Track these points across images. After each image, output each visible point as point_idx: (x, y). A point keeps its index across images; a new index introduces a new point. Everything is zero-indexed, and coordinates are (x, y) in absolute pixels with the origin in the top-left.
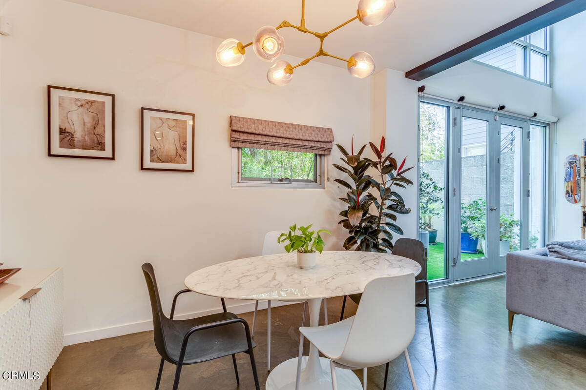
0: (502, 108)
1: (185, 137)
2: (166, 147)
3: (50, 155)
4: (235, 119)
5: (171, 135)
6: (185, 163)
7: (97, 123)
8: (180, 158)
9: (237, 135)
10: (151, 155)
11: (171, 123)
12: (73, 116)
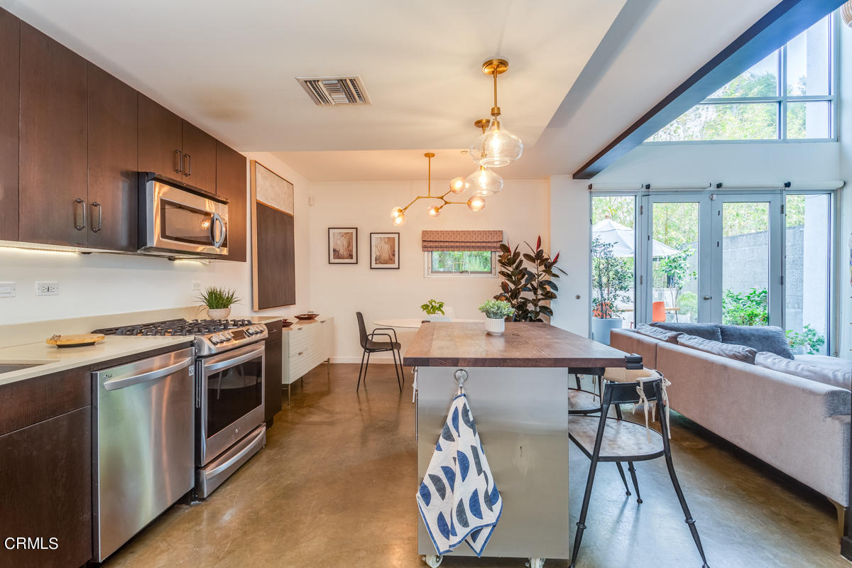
0: (719, 186)
1: (394, 248)
2: (384, 255)
3: (330, 263)
4: (425, 233)
5: (387, 247)
6: (394, 263)
7: (349, 244)
8: (391, 260)
9: (426, 244)
10: (376, 260)
11: (386, 240)
12: (339, 242)
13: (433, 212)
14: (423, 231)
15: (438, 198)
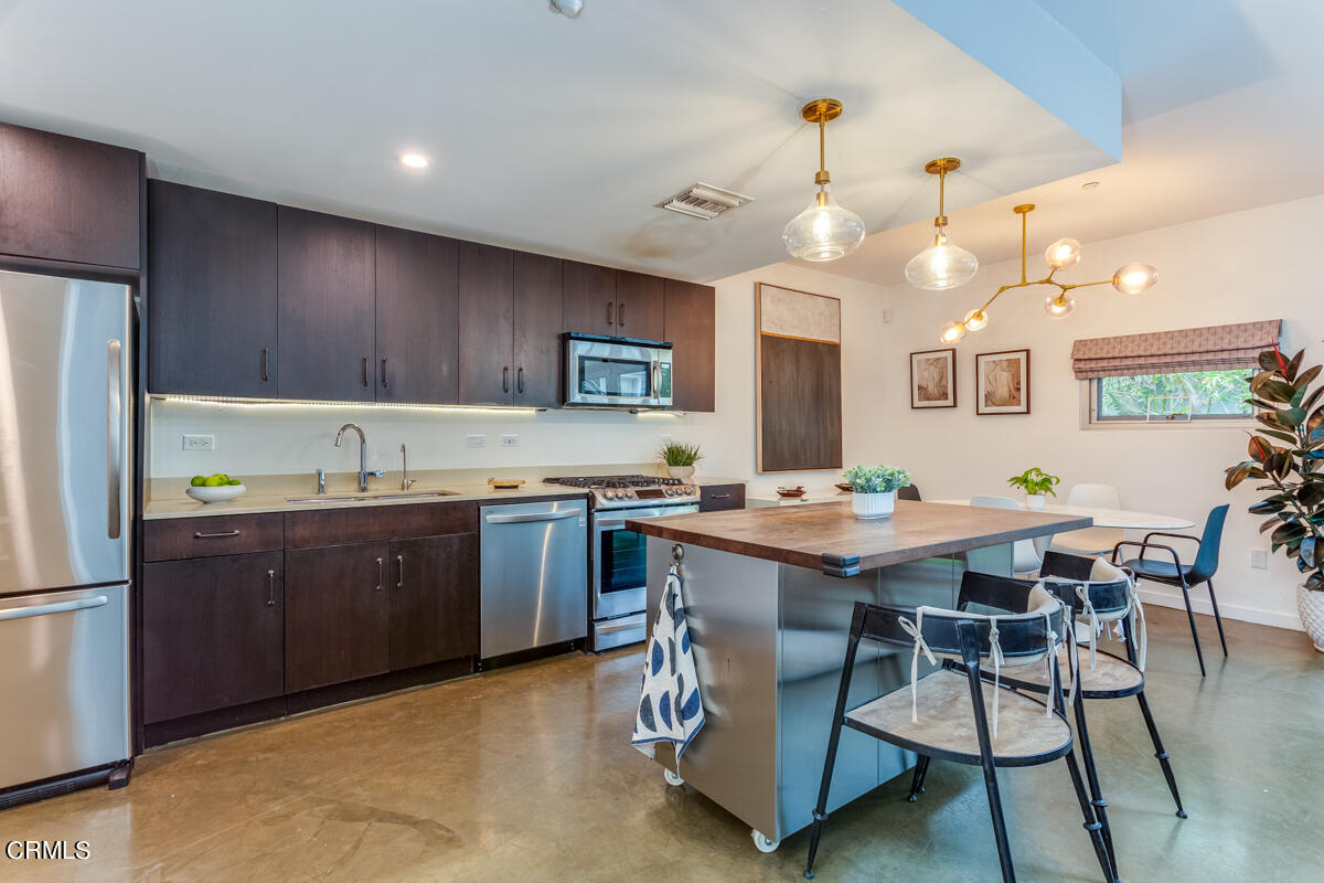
1: (1019, 377)
2: (1000, 390)
3: (913, 408)
4: (1079, 344)
5: (1004, 378)
6: (1019, 404)
7: (942, 377)
8: (1013, 399)
9: (1081, 365)
10: (986, 400)
11: (1005, 365)
12: (926, 374)
13: (1057, 309)
14: (1075, 342)
15: (1041, 283)
